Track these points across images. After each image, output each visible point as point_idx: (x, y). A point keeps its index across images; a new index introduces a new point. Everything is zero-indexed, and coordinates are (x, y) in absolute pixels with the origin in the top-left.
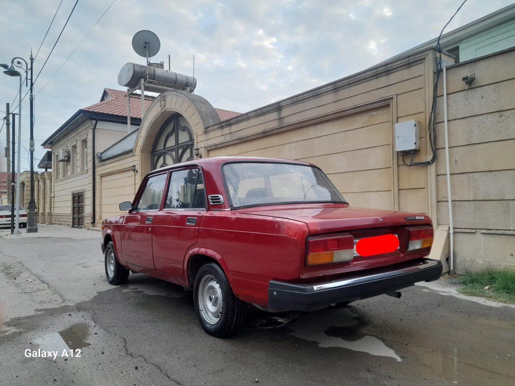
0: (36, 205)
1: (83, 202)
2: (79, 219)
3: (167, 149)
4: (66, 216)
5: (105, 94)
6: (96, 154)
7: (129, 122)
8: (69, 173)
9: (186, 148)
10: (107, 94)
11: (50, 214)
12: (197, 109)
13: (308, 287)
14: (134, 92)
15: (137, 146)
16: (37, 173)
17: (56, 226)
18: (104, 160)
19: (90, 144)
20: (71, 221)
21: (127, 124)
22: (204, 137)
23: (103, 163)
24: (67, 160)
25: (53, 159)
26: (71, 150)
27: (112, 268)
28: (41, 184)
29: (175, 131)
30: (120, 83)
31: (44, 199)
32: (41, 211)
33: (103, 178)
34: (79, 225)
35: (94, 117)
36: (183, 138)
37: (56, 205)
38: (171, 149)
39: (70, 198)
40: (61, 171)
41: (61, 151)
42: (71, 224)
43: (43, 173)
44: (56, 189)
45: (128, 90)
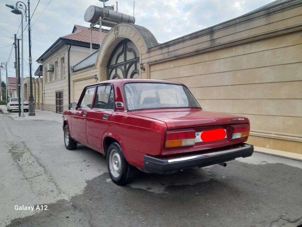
0: (34, 98)
1: (62, 98)
2: (60, 108)
3: (119, 64)
4: (52, 106)
5: (75, 28)
6: (70, 67)
7: (91, 46)
8: (53, 79)
9: (132, 63)
10: (76, 28)
11: (42, 104)
12: (142, 35)
13: (165, 161)
14: (95, 26)
15: (97, 62)
16: (34, 78)
17: (46, 111)
18: (75, 71)
19: (66, 60)
20: (55, 109)
21: (90, 48)
22: (147, 55)
23: (74, 73)
24: (52, 71)
25: (43, 70)
26: (54, 64)
27: (67, 140)
28: (37, 85)
29: (124, 52)
30: (86, 20)
31: (39, 94)
32: (37, 102)
33: (75, 83)
34: (60, 111)
35: (69, 43)
36: (130, 56)
37: (46, 98)
38: (121, 64)
39: (54, 94)
40: (48, 77)
41: (48, 65)
42: (55, 110)
43: (37, 79)
44: (46, 89)
45: (91, 25)
